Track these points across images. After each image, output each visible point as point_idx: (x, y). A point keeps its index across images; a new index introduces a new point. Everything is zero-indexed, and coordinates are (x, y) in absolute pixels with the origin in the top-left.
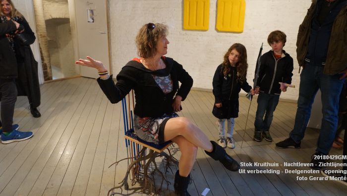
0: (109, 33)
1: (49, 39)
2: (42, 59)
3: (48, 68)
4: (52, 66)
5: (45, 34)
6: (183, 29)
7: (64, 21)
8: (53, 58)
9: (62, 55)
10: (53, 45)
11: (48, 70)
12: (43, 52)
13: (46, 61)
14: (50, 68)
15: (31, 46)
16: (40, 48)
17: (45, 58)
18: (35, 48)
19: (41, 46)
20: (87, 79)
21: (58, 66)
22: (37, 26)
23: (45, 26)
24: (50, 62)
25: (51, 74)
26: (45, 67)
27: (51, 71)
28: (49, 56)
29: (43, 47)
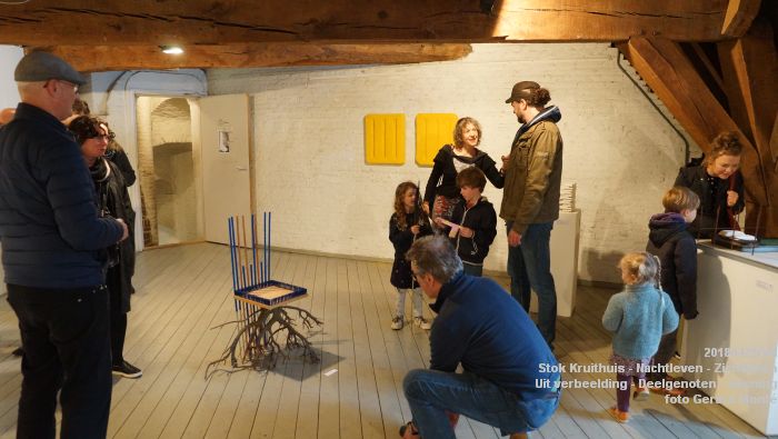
0: (252, 169)
1: (157, 178)
2: (144, 212)
3: (152, 228)
4: (159, 226)
5: (152, 170)
6: (366, 163)
7: (184, 148)
8: (163, 212)
9: (177, 207)
10: (163, 188)
11: (152, 232)
12: (146, 201)
13: (150, 216)
14: (156, 227)
15: (129, 189)
16: (142, 194)
17: (147, 210)
18: (133, 192)
19: (143, 189)
20: (214, 245)
21: (170, 225)
22: (139, 156)
23: (151, 157)
24: (155, 217)
25: (157, 238)
26: (147, 226)
27: (157, 233)
28: (155, 208)
29: (145, 191)
